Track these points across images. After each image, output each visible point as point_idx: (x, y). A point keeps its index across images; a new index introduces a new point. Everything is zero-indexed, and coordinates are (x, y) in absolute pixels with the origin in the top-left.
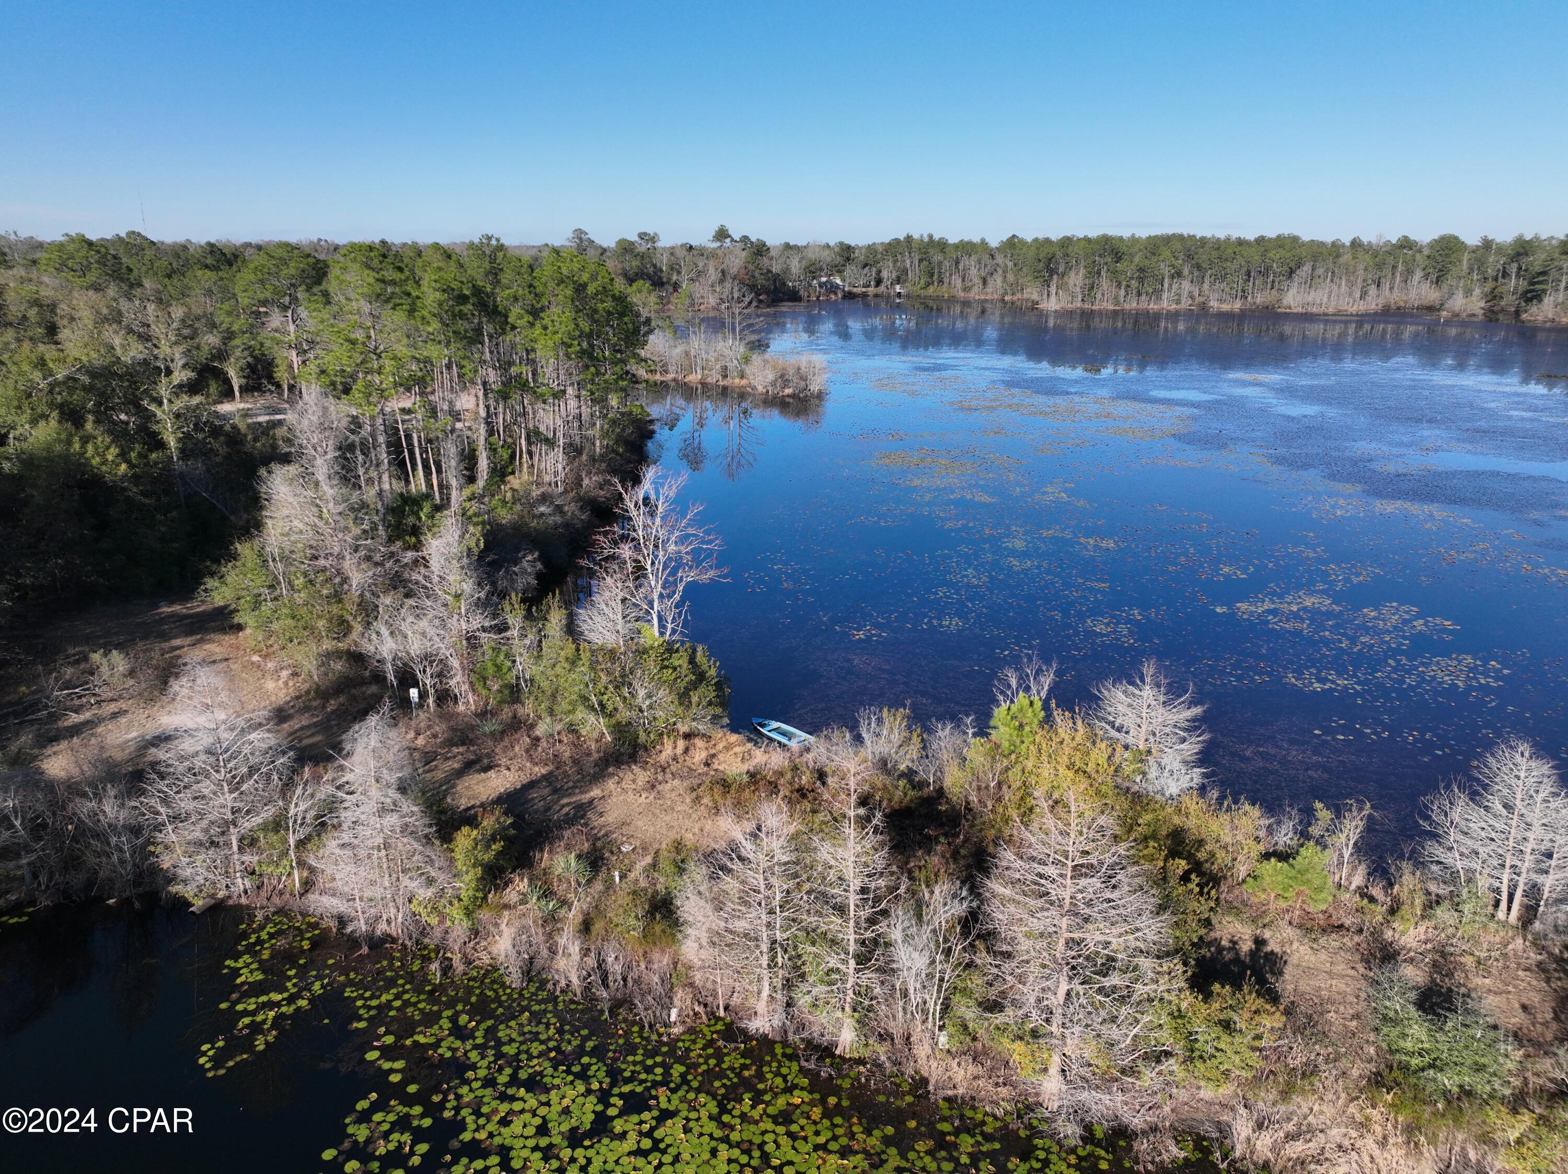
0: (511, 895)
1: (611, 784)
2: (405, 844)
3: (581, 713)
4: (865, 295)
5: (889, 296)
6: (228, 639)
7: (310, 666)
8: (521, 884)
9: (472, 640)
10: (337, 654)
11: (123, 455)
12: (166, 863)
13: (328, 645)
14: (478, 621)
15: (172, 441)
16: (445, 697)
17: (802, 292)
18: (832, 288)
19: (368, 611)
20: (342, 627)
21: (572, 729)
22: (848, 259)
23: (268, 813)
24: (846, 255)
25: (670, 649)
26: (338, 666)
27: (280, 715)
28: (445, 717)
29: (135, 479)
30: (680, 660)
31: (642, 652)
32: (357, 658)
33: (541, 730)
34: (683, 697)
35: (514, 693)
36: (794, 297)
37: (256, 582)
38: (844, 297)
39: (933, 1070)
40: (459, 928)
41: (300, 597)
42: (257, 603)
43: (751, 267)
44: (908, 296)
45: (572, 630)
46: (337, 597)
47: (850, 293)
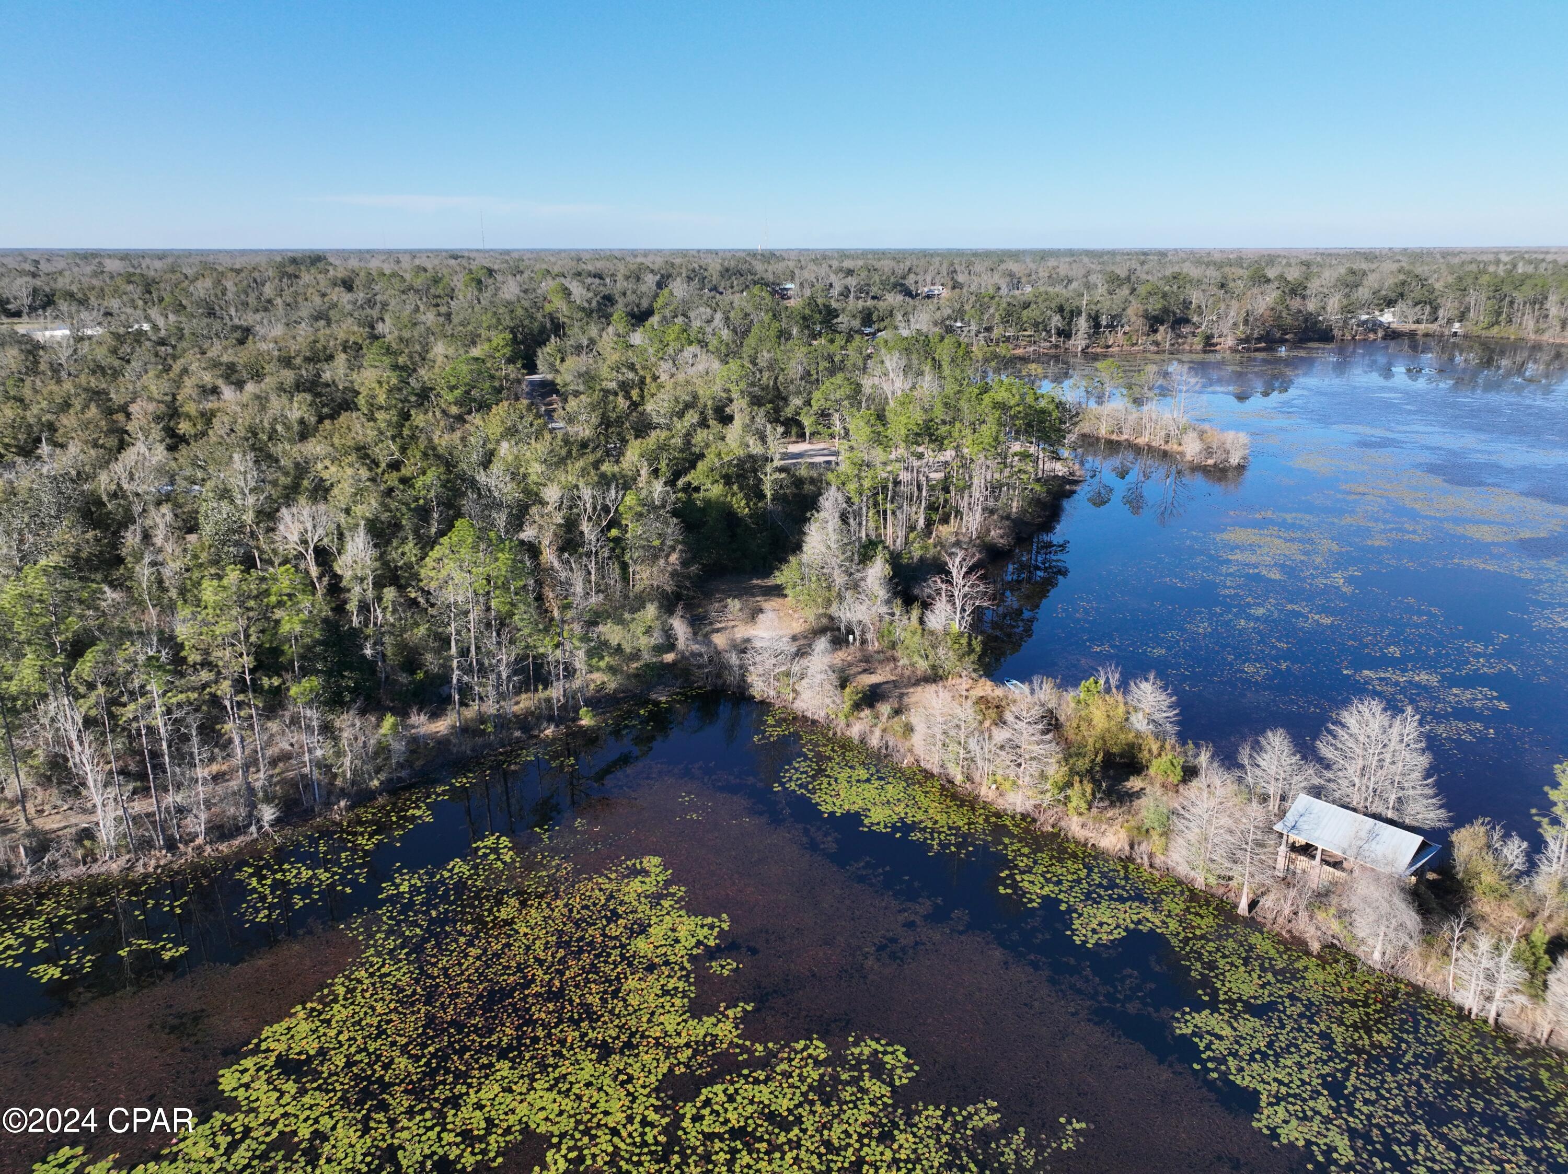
0: (862, 715)
1: (919, 689)
2: (828, 687)
3: (916, 658)
4: (1412, 335)
5: (1442, 335)
6: (780, 600)
7: (812, 618)
8: (867, 712)
9: (881, 617)
10: (825, 615)
11: (748, 505)
12: (750, 679)
13: (821, 611)
14: (884, 609)
15: (769, 494)
16: (864, 642)
17: (1336, 332)
18: (1374, 326)
19: (841, 598)
20: (829, 602)
21: (913, 665)
22: (1402, 295)
23: (783, 668)
24: (1399, 290)
25: (961, 635)
26: (824, 621)
27: (794, 638)
28: (861, 650)
29: (751, 516)
30: (964, 641)
31: (947, 633)
32: (831, 618)
33: (901, 663)
34: (960, 659)
35: (893, 645)
36: (1325, 336)
37: (796, 576)
38: (1385, 338)
39: (983, 791)
40: (842, 722)
41: (813, 586)
42: (794, 587)
43: (1280, 308)
44: (1465, 337)
45: (921, 621)
46: (829, 588)
47: (1394, 332)
